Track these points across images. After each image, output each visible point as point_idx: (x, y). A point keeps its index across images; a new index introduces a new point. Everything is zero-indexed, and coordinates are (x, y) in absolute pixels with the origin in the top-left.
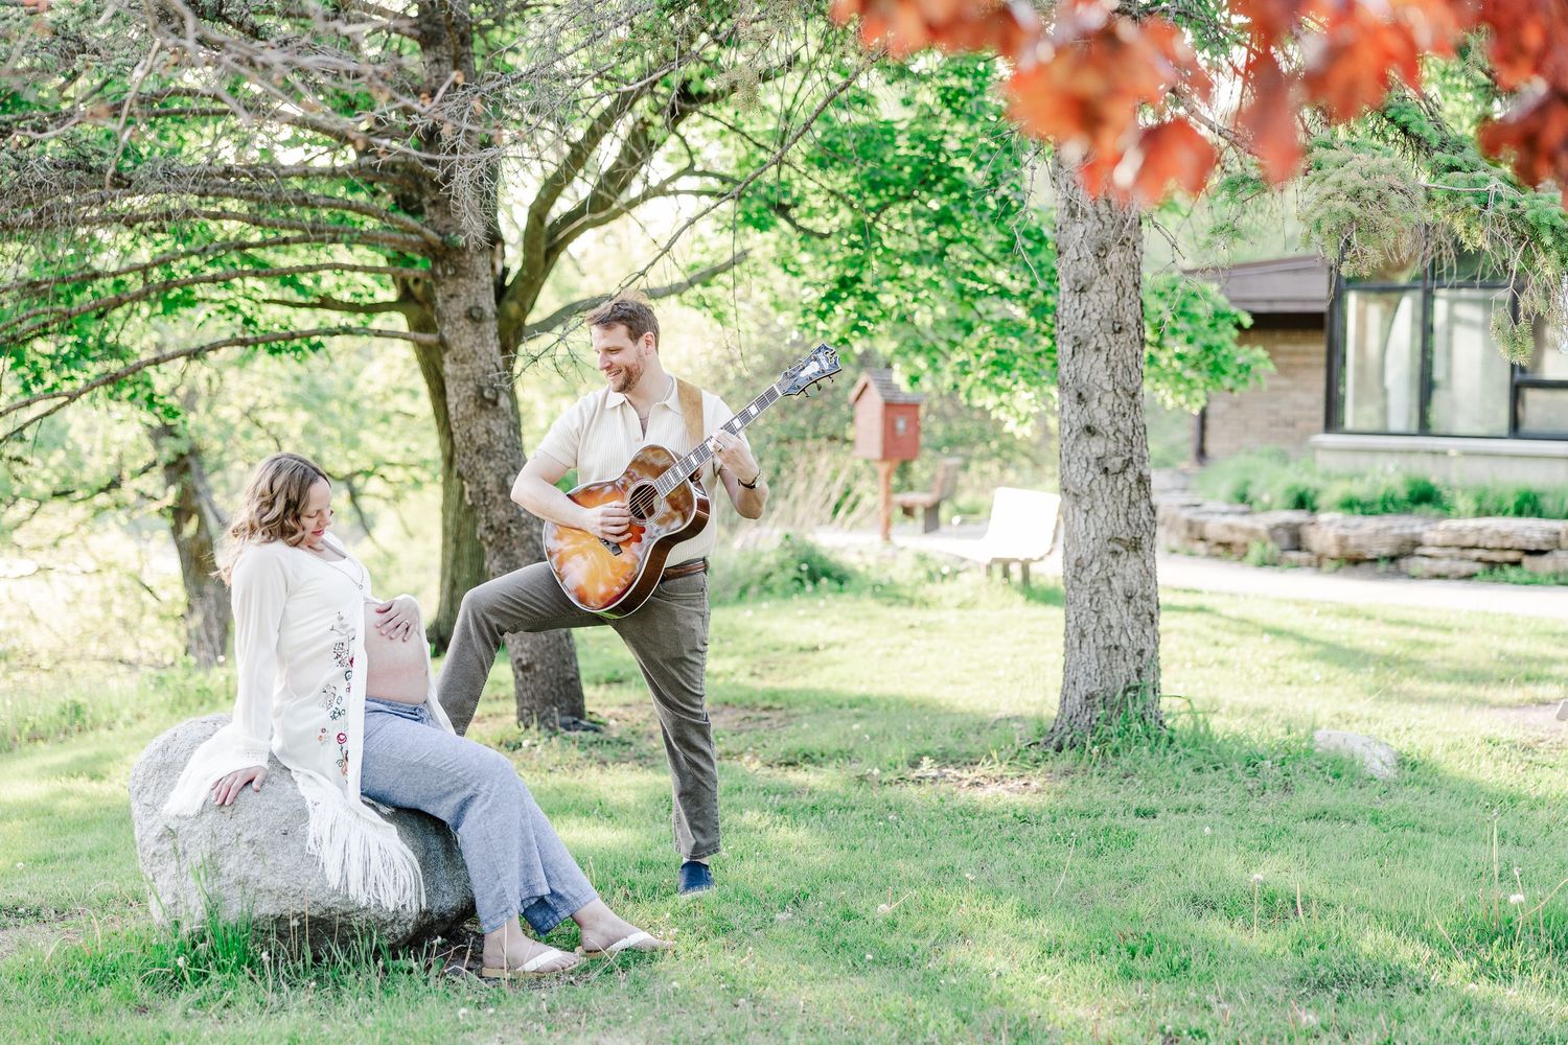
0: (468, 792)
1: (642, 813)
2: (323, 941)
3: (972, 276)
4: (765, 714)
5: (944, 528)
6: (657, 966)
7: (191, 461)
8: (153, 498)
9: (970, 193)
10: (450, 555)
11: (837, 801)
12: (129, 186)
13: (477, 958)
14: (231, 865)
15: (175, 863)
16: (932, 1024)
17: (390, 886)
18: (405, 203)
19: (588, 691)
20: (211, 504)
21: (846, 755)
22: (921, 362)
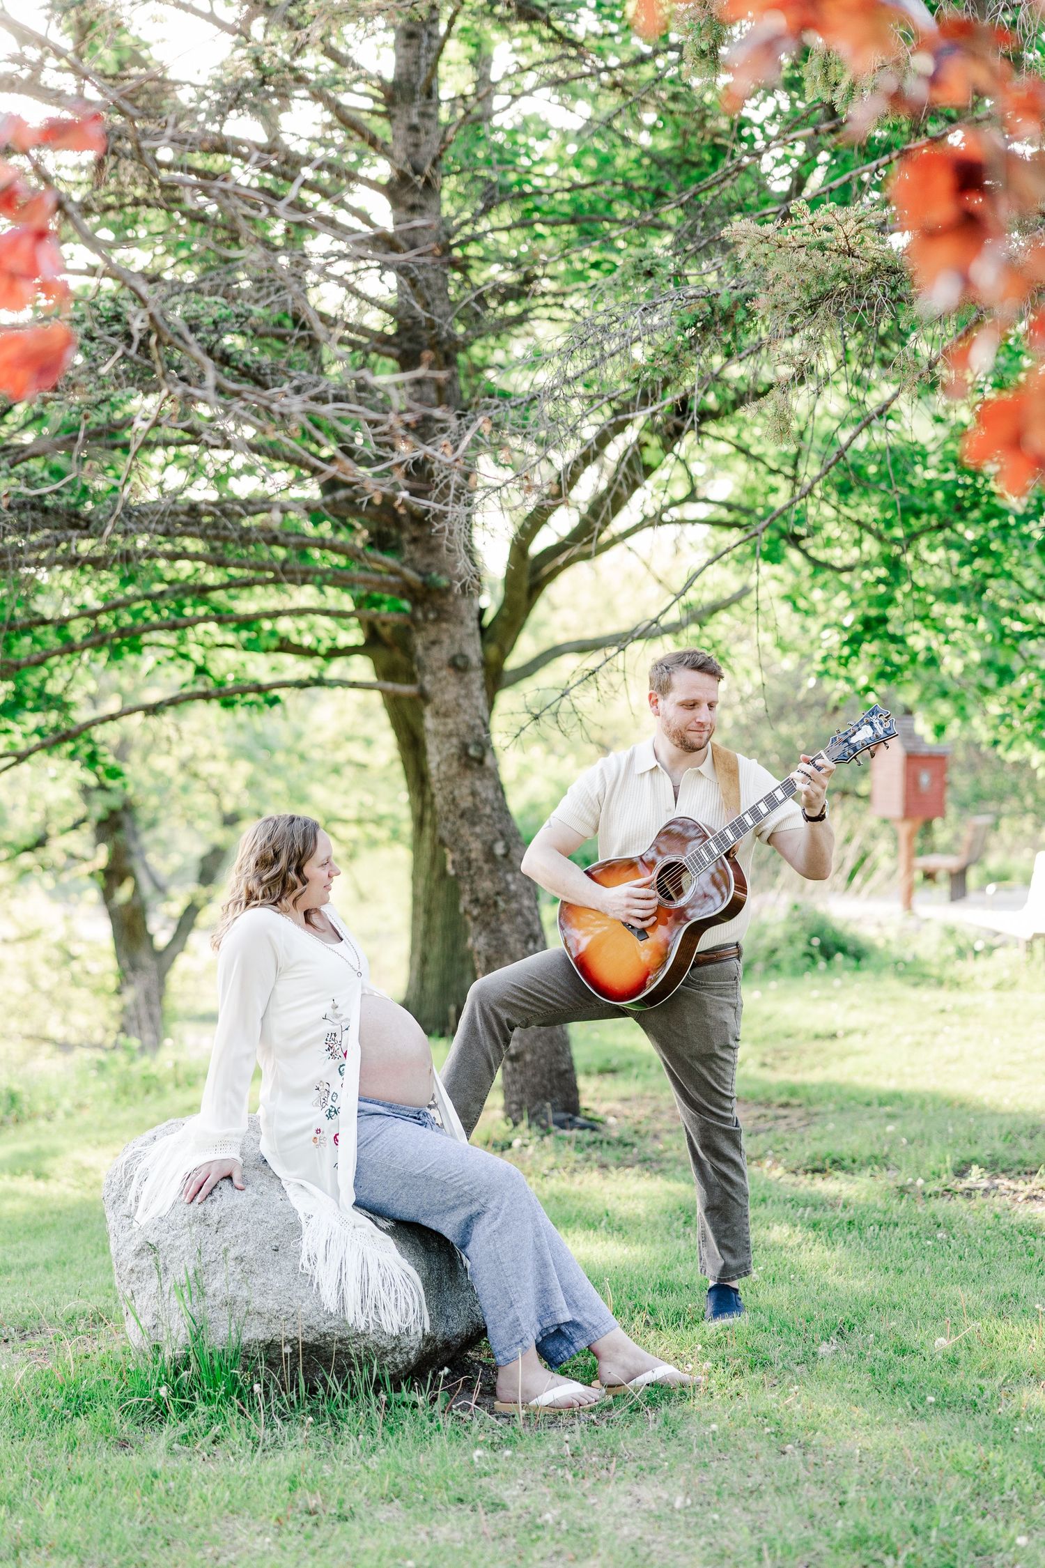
0: (475, 1208)
1: (655, 1225)
2: (316, 1370)
3: (1013, 614)
4: (783, 1112)
5: (973, 896)
6: (687, 1406)
7: (125, 819)
8: (85, 860)
9: (1012, 521)
10: (421, 927)
11: (877, 1216)
12: (87, 527)
13: (490, 1391)
14: (216, 1284)
15: (155, 1281)
16: (1009, 1480)
17: (391, 1306)
18: (380, 541)
19: (582, 1082)
20: (145, 865)
21: (880, 1161)
22: (945, 708)
